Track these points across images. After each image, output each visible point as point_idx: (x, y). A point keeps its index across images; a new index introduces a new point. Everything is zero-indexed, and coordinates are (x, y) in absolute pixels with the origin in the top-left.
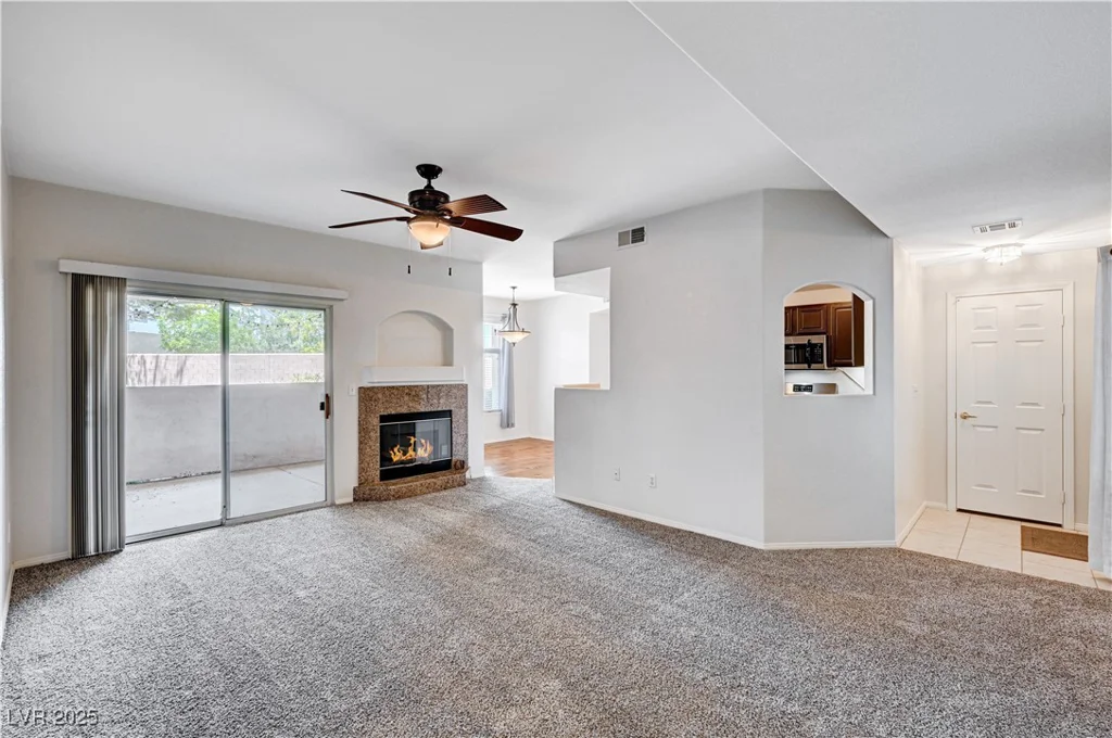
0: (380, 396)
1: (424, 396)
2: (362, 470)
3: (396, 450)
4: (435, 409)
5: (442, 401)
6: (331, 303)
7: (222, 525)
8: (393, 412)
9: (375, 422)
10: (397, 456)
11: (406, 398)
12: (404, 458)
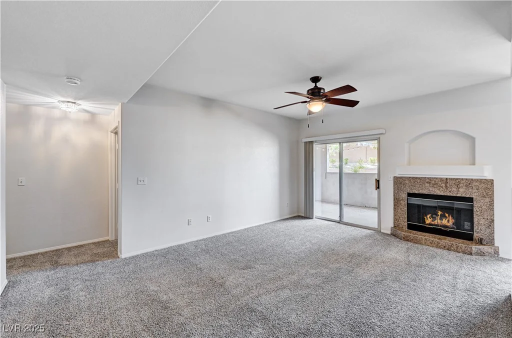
0: (407, 182)
1: (444, 185)
2: (395, 220)
3: (428, 216)
4: (455, 195)
5: (461, 190)
6: (378, 136)
7: (339, 223)
8: (416, 192)
9: (404, 196)
10: (428, 220)
11: (427, 185)
12: (432, 223)
